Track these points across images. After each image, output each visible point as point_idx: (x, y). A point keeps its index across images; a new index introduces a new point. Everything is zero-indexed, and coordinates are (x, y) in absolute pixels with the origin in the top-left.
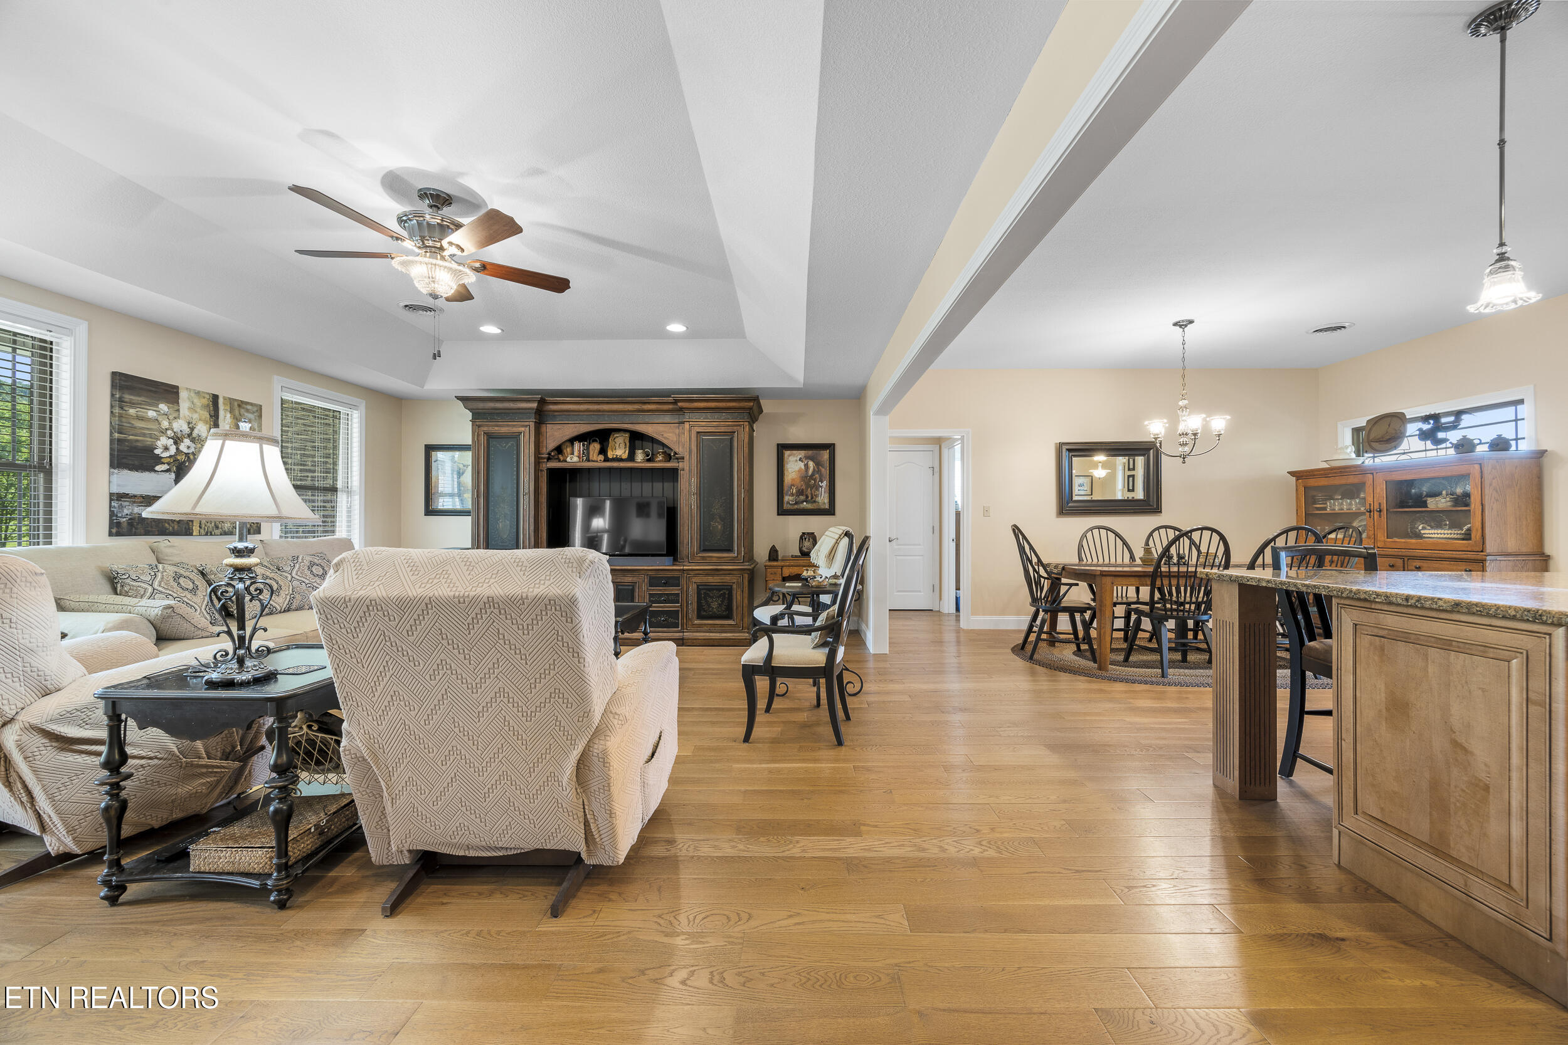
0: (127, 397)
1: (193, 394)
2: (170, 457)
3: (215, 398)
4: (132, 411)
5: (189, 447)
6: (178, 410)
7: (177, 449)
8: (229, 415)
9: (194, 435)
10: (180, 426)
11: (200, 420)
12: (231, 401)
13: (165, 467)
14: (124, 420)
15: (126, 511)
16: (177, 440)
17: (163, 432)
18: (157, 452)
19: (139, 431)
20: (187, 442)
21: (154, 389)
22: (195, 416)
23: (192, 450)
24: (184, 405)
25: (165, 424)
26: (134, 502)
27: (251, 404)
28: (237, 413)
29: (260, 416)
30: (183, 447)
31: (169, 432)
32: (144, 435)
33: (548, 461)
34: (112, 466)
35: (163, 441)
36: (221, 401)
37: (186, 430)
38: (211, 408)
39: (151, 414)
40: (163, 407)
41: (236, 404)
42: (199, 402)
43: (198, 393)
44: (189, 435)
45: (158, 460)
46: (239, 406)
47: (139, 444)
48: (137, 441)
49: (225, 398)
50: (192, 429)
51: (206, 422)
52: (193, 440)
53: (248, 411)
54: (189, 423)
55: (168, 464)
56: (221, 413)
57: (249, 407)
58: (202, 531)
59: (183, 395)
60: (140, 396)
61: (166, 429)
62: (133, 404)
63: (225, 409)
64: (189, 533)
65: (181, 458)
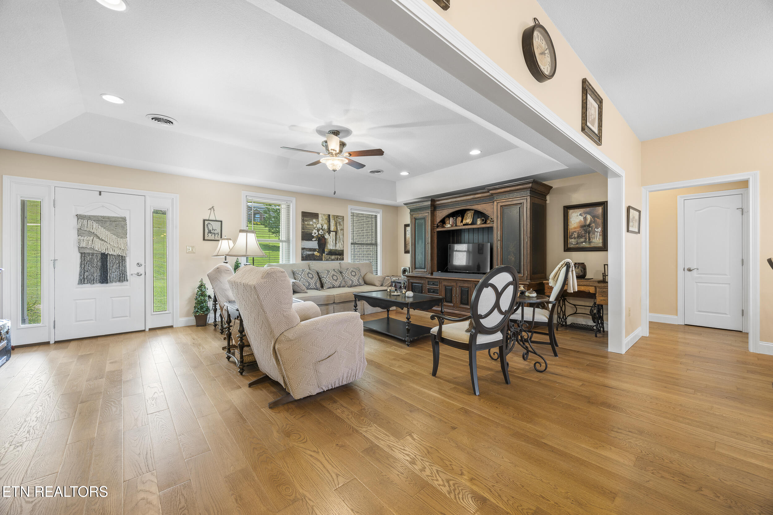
0: (305, 219)
1: (323, 215)
2: (316, 236)
3: (329, 215)
4: (306, 223)
5: (321, 232)
6: (318, 221)
7: (318, 233)
8: (333, 221)
9: (323, 228)
10: (319, 226)
11: (325, 223)
12: (334, 216)
13: (315, 239)
14: (304, 226)
15: (305, 253)
16: (318, 231)
17: (314, 228)
18: (313, 235)
19: (307, 229)
20: (321, 231)
21: (312, 215)
22: (323, 222)
23: (322, 233)
24: (320, 219)
25: (315, 226)
26: (307, 250)
27: (340, 216)
28: (336, 220)
29: (343, 220)
30: (320, 233)
31: (316, 228)
32: (309, 230)
33: (437, 228)
34: (302, 240)
35: (315, 231)
37: (321, 227)
38: (328, 219)
39: (311, 223)
40: (314, 220)
41: (335, 217)
42: (324, 218)
43: (324, 215)
44: (322, 229)
45: (313, 237)
46: (337, 217)
47: (308, 233)
48: (308, 232)
49: (332, 215)
50: (322, 227)
51: (326, 224)
52: (323, 230)
53: (339, 219)
54: (322, 225)
55: (316, 238)
56: (331, 220)
59: (320, 216)
60: (308, 218)
61: (315, 227)
62: (306, 221)
63: (332, 219)
64: (322, 260)
65: (319, 236)
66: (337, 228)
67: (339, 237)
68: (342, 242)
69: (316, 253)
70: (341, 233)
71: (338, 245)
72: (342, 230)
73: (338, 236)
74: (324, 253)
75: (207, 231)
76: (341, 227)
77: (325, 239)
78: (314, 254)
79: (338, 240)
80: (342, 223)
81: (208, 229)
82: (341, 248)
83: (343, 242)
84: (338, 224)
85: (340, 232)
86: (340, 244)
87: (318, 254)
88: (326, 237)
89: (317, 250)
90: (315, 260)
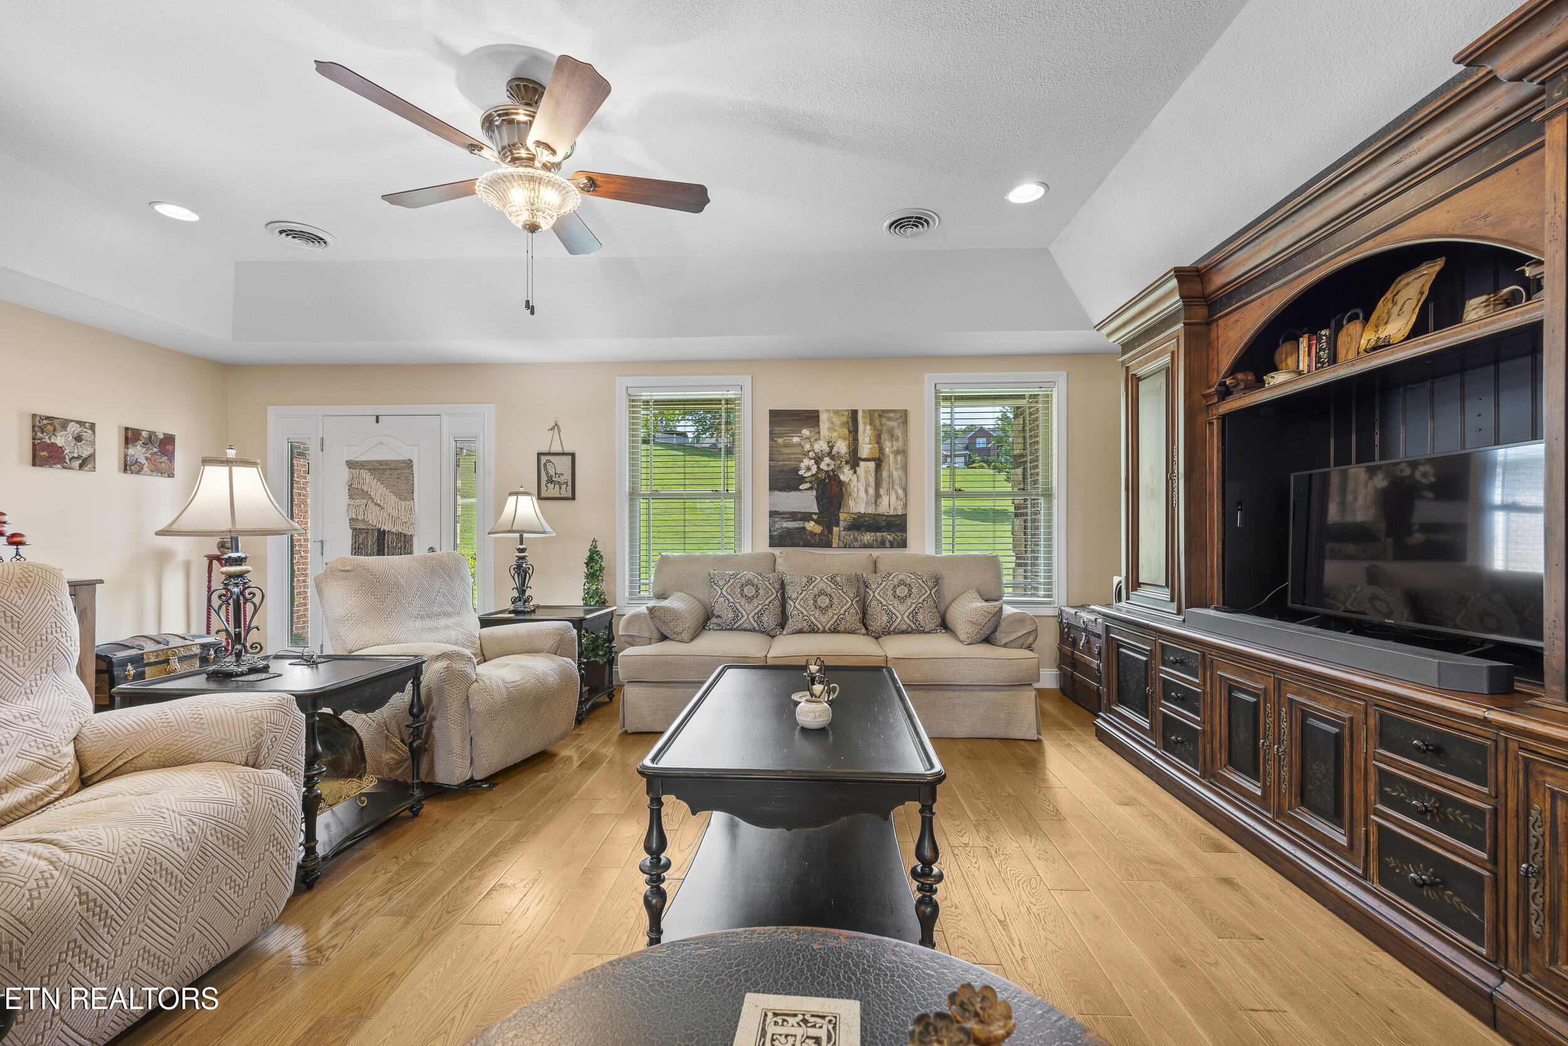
0: (778, 429)
1: (832, 415)
2: (812, 475)
3: (854, 413)
4: (780, 440)
5: (828, 465)
6: (819, 432)
7: (818, 468)
8: (868, 427)
9: (834, 452)
10: (821, 446)
11: (839, 437)
12: (871, 414)
13: (809, 485)
14: (774, 449)
15: (777, 526)
16: (818, 460)
17: (806, 454)
18: (801, 473)
19: (785, 457)
20: (827, 460)
21: (797, 418)
22: (835, 434)
23: (832, 467)
24: (824, 426)
25: (807, 447)
26: (783, 518)
27: (894, 412)
28: (877, 423)
29: (904, 422)
30: (823, 466)
31: (811, 454)
32: (790, 460)
34: (772, 488)
35: (807, 462)
36: (860, 415)
37: (826, 448)
38: (851, 424)
39: (796, 440)
40: (806, 432)
41: (876, 414)
42: (837, 421)
43: (837, 412)
44: (829, 454)
45: (802, 480)
46: (880, 416)
47: (786, 468)
48: (785, 465)
49: (864, 412)
50: (832, 448)
51: (844, 439)
52: (833, 458)
53: (890, 419)
54: (829, 442)
55: (810, 482)
56: (861, 427)
57: (891, 415)
58: (841, 544)
59: (823, 417)
60: (786, 427)
61: (809, 451)
62: (781, 435)
63: (865, 423)
64: (828, 545)
65: (822, 476)
66: (881, 450)
67: (890, 476)
68: (900, 492)
69: (811, 526)
70: (896, 462)
71: (885, 500)
72: (903, 452)
73: (885, 474)
74: (838, 525)
75: (544, 478)
76: (898, 445)
77: (841, 484)
78: (804, 528)
79: (885, 485)
80: (898, 433)
81: (547, 473)
82: (895, 509)
83: (905, 490)
84: (885, 436)
85: (891, 460)
86: (893, 497)
87: (818, 529)
88: (842, 478)
89: (815, 517)
90: (807, 545)
